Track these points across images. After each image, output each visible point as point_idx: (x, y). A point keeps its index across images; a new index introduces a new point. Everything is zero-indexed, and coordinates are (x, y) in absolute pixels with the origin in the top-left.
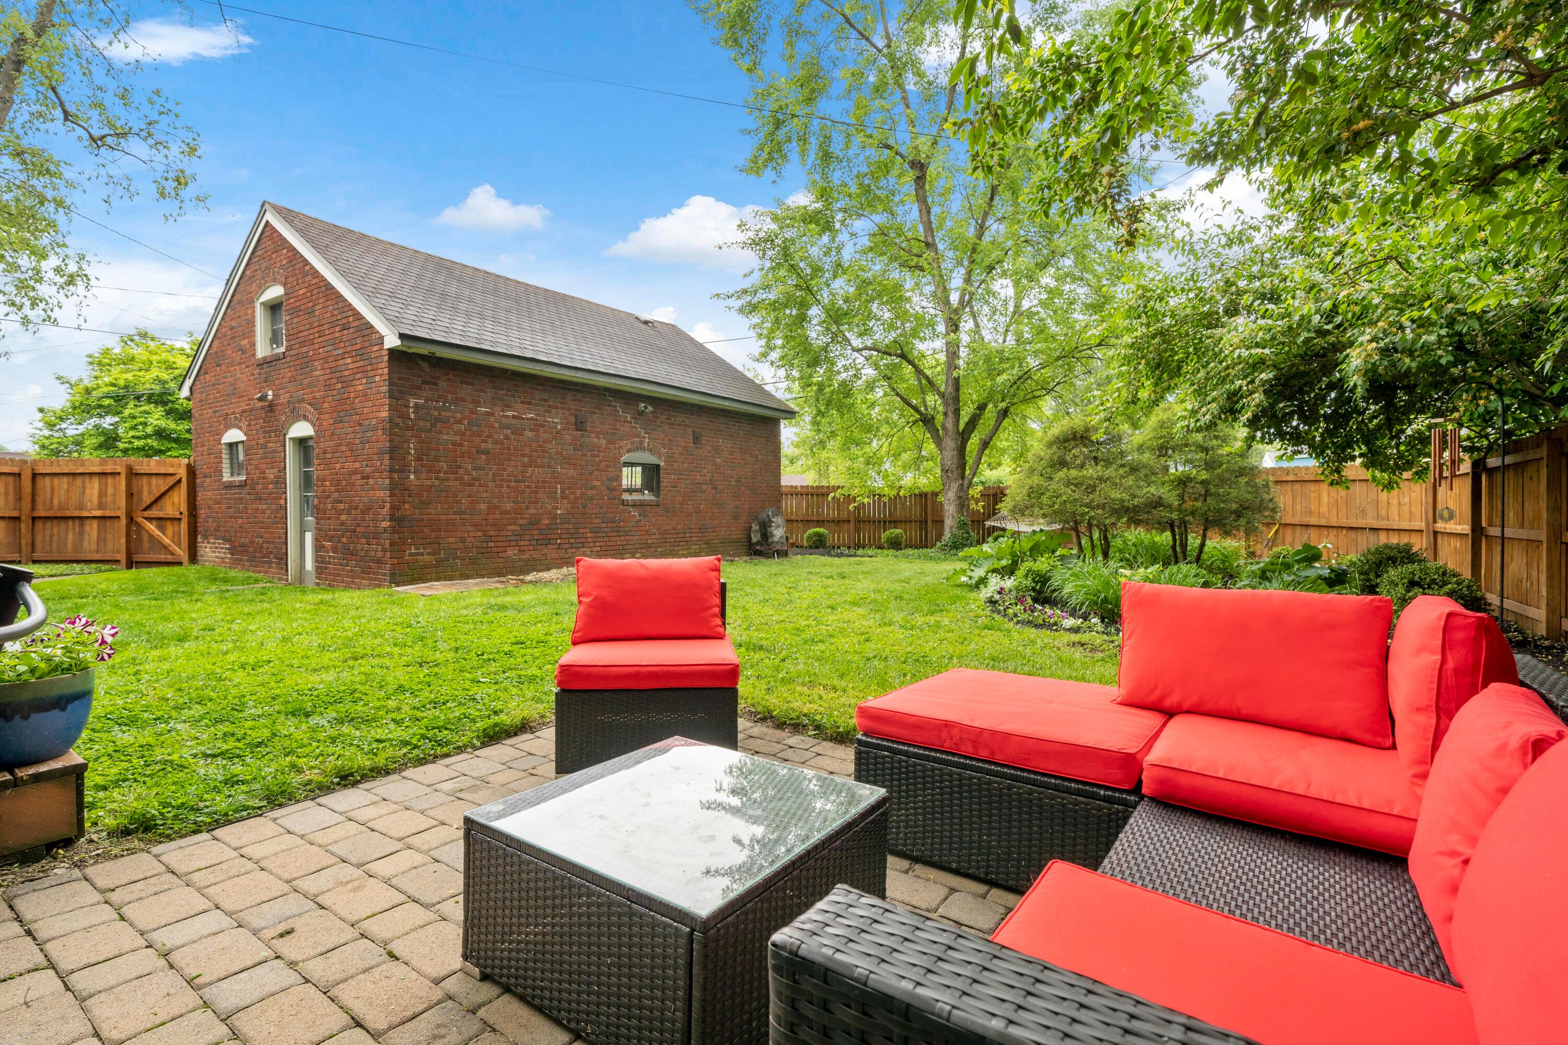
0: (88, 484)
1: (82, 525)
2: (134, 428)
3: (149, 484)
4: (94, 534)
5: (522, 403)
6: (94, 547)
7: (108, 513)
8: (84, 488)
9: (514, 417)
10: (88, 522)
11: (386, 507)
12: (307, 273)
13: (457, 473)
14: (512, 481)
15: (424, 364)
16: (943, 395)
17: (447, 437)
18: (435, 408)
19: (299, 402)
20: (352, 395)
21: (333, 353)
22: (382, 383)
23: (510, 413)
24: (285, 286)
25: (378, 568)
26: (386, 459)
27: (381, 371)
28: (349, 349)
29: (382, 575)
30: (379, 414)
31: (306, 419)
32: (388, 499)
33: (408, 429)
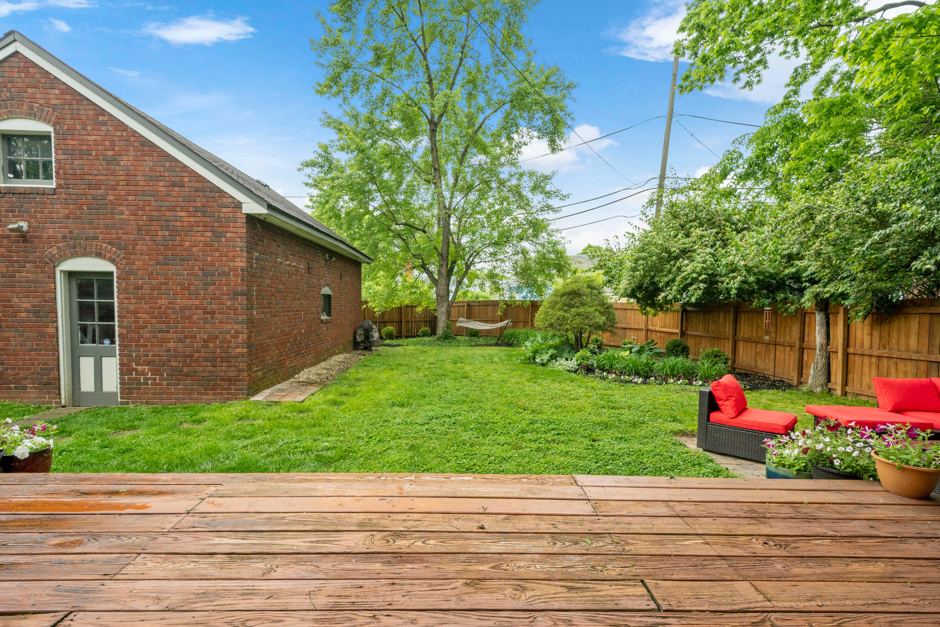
5: (292, 255)
9: (289, 265)
11: (242, 338)
12: (104, 123)
13: (270, 308)
14: (288, 311)
15: (259, 226)
16: (441, 255)
17: (267, 281)
18: (262, 260)
19: (87, 239)
20: (187, 244)
21: (155, 203)
22: (238, 240)
23: (288, 262)
24: (54, 125)
25: (230, 384)
26: (242, 300)
27: (235, 230)
28: (182, 204)
29: (235, 389)
30: (232, 264)
31: (99, 255)
32: (246, 331)
33: (254, 276)
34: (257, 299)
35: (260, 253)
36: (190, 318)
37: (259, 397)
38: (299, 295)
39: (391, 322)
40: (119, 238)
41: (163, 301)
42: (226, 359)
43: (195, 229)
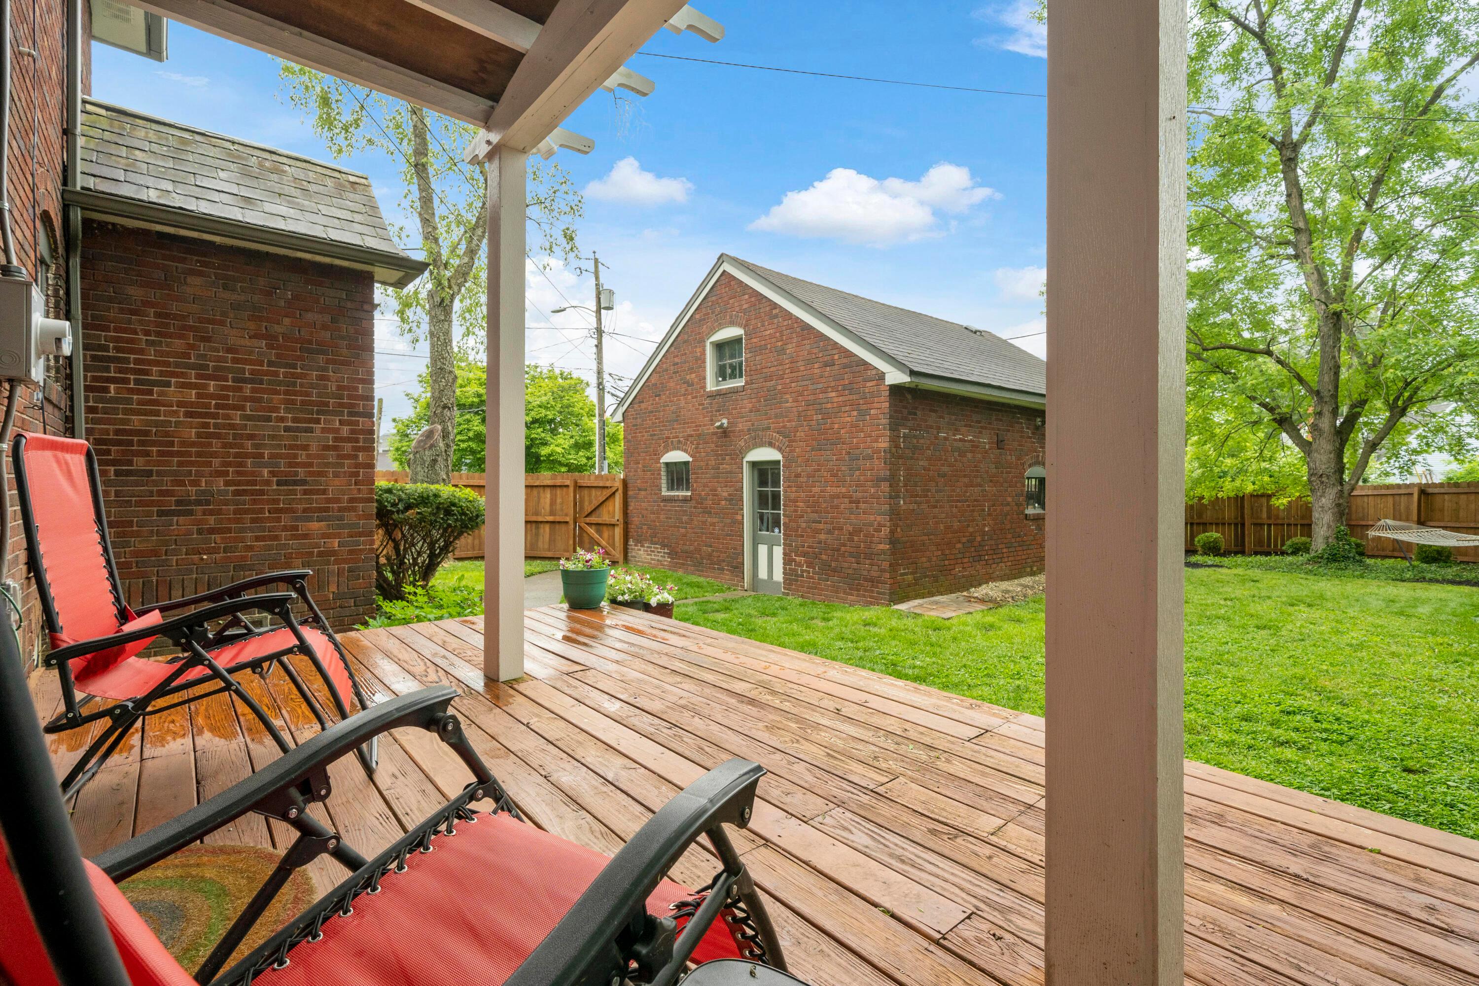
0: (542, 495)
1: (537, 528)
2: (460, 433)
3: (590, 496)
4: (547, 536)
5: (966, 426)
6: (546, 546)
7: (558, 519)
8: (539, 498)
9: (960, 440)
10: (542, 526)
11: (885, 531)
12: (776, 316)
13: (927, 496)
14: (958, 501)
15: (909, 397)
16: (1318, 393)
17: (921, 463)
18: (915, 437)
19: (763, 430)
20: (836, 426)
21: (811, 387)
22: (881, 416)
23: (958, 437)
24: (745, 327)
25: (872, 586)
26: (885, 486)
27: (878, 405)
28: (833, 384)
29: (878, 593)
30: (875, 445)
31: (771, 445)
32: (888, 524)
33: (900, 457)
34: (905, 485)
35: (911, 430)
36: (837, 507)
37: (903, 607)
38: (979, 480)
39: (1218, 524)
40: (784, 427)
41: (816, 490)
42: (869, 556)
43: (843, 409)
